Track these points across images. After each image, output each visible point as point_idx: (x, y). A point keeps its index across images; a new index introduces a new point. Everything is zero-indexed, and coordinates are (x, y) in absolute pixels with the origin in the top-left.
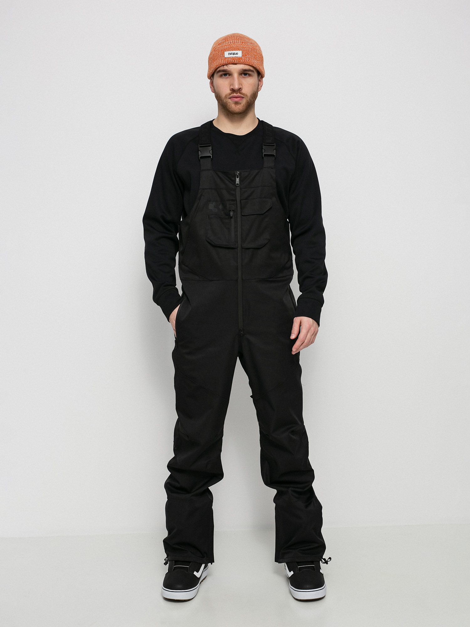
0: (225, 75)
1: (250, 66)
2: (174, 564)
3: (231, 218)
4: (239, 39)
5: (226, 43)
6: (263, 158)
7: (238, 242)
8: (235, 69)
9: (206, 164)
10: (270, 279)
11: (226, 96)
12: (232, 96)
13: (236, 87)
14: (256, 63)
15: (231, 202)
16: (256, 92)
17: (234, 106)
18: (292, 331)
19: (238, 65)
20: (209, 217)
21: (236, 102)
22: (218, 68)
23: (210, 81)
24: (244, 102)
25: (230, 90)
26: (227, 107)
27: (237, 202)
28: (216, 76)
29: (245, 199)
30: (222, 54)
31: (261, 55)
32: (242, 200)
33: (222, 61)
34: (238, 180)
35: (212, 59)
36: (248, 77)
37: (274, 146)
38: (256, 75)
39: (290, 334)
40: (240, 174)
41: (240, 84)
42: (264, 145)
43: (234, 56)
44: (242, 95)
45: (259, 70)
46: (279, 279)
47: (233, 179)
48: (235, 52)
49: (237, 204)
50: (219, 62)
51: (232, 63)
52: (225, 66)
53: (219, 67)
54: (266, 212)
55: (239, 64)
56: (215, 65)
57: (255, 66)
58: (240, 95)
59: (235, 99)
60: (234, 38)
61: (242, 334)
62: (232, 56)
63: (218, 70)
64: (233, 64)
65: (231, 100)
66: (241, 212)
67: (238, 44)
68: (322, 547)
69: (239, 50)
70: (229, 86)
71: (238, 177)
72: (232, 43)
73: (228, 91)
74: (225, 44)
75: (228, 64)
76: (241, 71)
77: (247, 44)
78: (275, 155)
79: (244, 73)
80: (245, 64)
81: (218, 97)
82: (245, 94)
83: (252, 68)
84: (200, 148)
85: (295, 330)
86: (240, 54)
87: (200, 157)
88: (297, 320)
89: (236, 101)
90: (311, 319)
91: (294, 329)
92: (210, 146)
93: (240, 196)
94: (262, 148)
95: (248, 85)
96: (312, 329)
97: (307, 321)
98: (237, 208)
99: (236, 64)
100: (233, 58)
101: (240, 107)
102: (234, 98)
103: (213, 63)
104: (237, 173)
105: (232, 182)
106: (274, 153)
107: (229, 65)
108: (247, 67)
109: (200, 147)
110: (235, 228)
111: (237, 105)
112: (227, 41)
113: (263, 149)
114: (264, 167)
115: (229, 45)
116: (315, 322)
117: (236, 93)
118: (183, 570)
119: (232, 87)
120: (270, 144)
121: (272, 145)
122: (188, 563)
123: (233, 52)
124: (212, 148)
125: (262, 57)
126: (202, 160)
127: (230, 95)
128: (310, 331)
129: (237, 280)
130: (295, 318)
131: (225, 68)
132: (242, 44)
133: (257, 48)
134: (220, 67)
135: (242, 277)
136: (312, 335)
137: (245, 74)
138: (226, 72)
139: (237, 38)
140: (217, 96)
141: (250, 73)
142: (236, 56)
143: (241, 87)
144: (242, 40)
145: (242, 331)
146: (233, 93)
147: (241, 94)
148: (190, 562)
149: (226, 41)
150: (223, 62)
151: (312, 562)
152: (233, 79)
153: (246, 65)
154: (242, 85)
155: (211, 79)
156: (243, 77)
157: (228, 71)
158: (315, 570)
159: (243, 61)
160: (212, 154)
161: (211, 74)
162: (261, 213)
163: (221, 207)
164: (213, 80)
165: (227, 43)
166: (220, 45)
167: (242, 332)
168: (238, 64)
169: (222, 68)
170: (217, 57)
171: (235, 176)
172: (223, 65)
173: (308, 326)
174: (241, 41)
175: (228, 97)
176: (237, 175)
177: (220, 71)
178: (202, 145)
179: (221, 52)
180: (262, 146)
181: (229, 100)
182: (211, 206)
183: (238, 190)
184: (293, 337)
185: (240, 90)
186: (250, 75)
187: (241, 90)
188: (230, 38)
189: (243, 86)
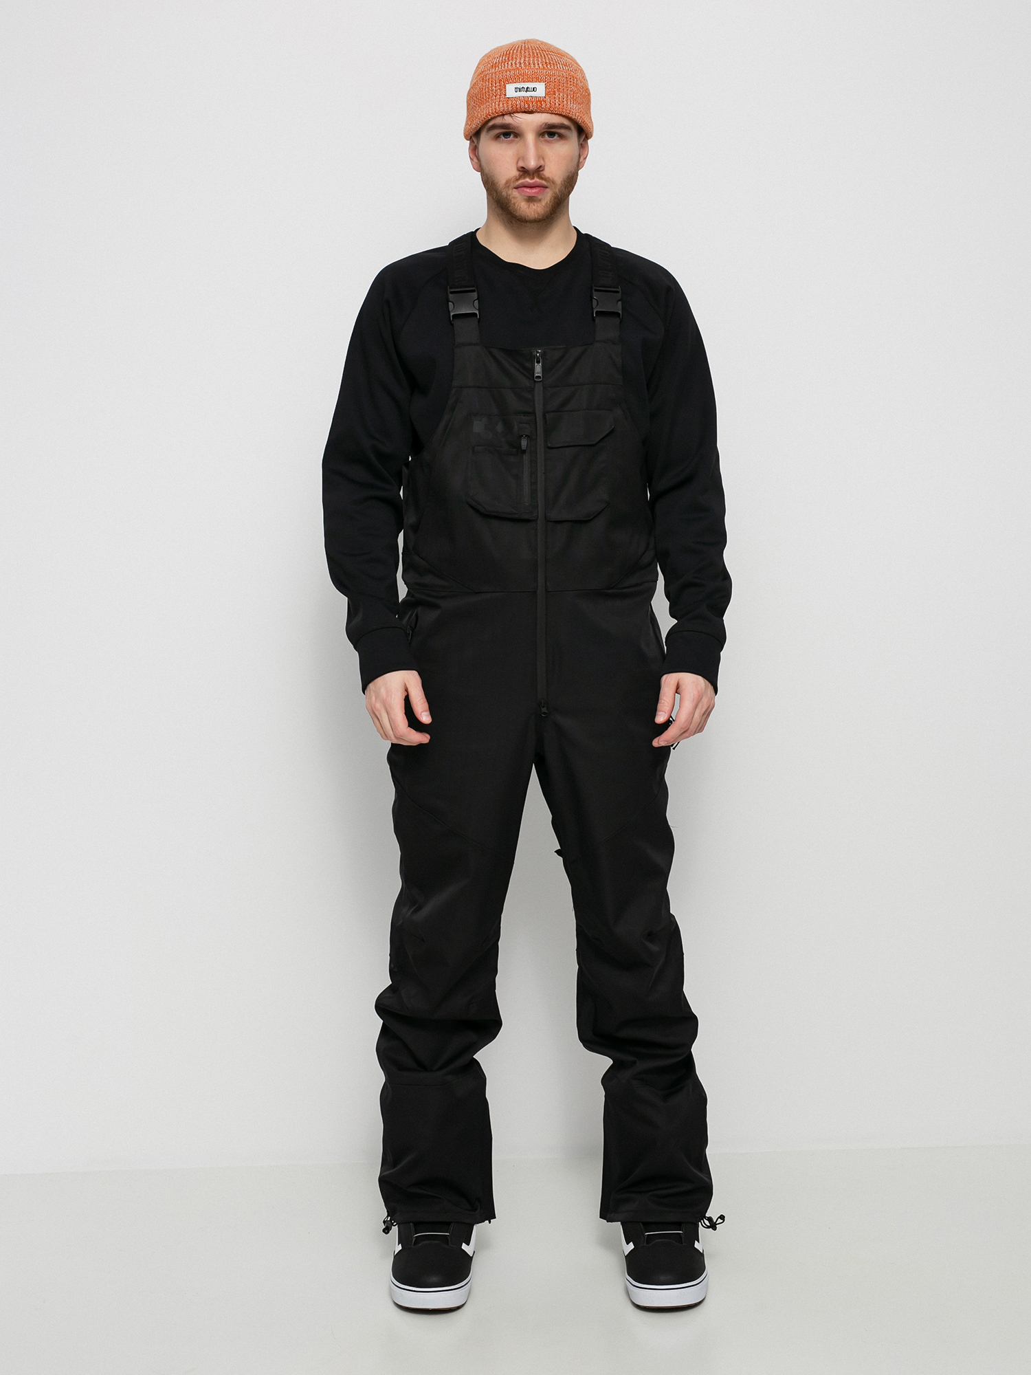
0: (506, 135)
1: (564, 116)
2: (413, 1229)
3: (524, 452)
4: (539, 55)
5: (510, 63)
6: (594, 319)
7: (538, 508)
8: (529, 123)
9: (467, 333)
10: (609, 591)
11: (508, 182)
12: (521, 183)
13: (532, 164)
14: (574, 110)
15: (522, 417)
16: (574, 173)
17: (526, 206)
18: (660, 706)
19: (536, 114)
20: (473, 451)
21: (529, 197)
22: (489, 120)
23: (470, 144)
24: (547, 197)
25: (518, 170)
26: (509, 207)
27: (536, 419)
28: (484, 136)
29: (552, 412)
30: (499, 89)
31: (587, 90)
32: (548, 412)
33: (501, 105)
34: (538, 368)
35: (475, 98)
36: (558, 141)
37: (618, 292)
38: (573, 135)
39: (654, 711)
40: (543, 355)
41: (541, 157)
42: (596, 290)
43: (529, 94)
44: (544, 182)
45: (582, 125)
46: (627, 590)
47: (528, 365)
48: (531, 85)
49: (536, 423)
50: (493, 107)
51: (523, 110)
52: (506, 117)
53: (492, 119)
54: (600, 441)
55: (539, 112)
56: (483, 112)
57: (574, 117)
58: (540, 181)
59: (528, 190)
60: (527, 53)
61: (544, 713)
62: (523, 94)
63: (491, 124)
64: (525, 112)
65: (519, 193)
66: (546, 441)
67: (537, 67)
68: (704, 1191)
69: (538, 80)
70: (515, 161)
71: (538, 362)
72: (522, 65)
73: (514, 173)
74: (506, 65)
75: (515, 112)
76: (544, 128)
77: (556, 68)
78: (620, 312)
79: (549, 132)
80: (552, 113)
81: (490, 184)
82: (551, 179)
83: (566, 122)
84: (450, 295)
85: (666, 704)
86: (540, 90)
87: (452, 314)
88: (669, 681)
89: (531, 195)
90: (700, 678)
91: (663, 701)
92: (473, 291)
93: (544, 405)
94: (592, 298)
95: (556, 156)
96: (705, 700)
97: (692, 682)
98: (536, 429)
99: (531, 112)
100: (526, 100)
101: (539, 209)
102: (525, 189)
103: (480, 107)
104: (538, 352)
105: (525, 373)
106: (618, 308)
107: (516, 115)
108: (556, 120)
109: (451, 293)
110: (531, 477)
111: (531, 205)
112: (512, 59)
113: (593, 300)
114: (597, 339)
115: (518, 68)
116: (710, 684)
117: (532, 177)
118: (436, 1242)
119: (521, 164)
120: (611, 287)
121: (613, 290)
122: (444, 1225)
123: (526, 85)
124: (478, 294)
125: (589, 95)
126: (457, 323)
127: (517, 180)
128: (700, 706)
129: (536, 592)
130: (665, 677)
131: (508, 120)
132: (545, 66)
133: (580, 75)
134: (495, 117)
135: (546, 583)
136: (703, 715)
137: (551, 134)
138: (507, 128)
139: (533, 53)
140: (488, 179)
141: (562, 131)
142: (533, 94)
143: (542, 163)
144: (545, 58)
145: (544, 707)
146: (524, 178)
147: (542, 178)
148: (448, 1224)
149: (510, 59)
150: (502, 107)
151: (678, 1225)
152: (525, 145)
153: (553, 115)
154: (543, 159)
155: (473, 141)
156: (548, 142)
157: (514, 128)
158: (682, 1243)
159: (548, 105)
160: (479, 310)
161: (474, 132)
162: (590, 443)
163: (500, 428)
164: (478, 142)
165: (512, 64)
166: (495, 67)
167: (544, 710)
168: (536, 112)
169: (499, 121)
170: (489, 95)
171: (532, 359)
172: (503, 115)
173: (696, 693)
174: (544, 60)
175: (512, 185)
176: (538, 358)
177: (494, 127)
178: (455, 288)
179: (498, 84)
180: (592, 293)
181: (515, 193)
182: (478, 426)
183: (539, 389)
184: (660, 718)
185: (538, 171)
186: (561, 136)
187: (541, 169)
188: (519, 54)
189: (546, 160)
